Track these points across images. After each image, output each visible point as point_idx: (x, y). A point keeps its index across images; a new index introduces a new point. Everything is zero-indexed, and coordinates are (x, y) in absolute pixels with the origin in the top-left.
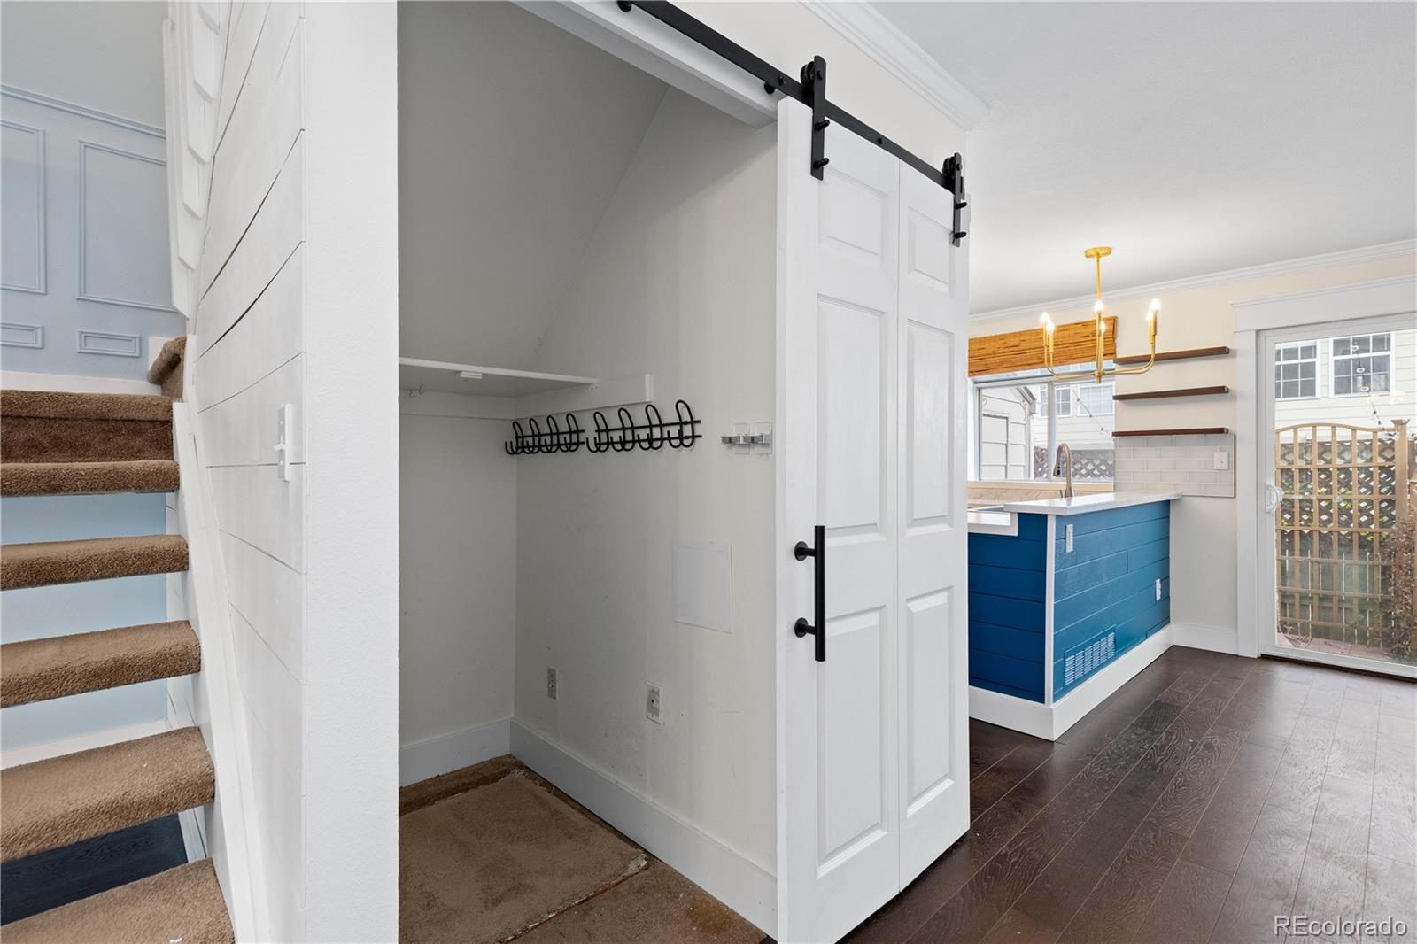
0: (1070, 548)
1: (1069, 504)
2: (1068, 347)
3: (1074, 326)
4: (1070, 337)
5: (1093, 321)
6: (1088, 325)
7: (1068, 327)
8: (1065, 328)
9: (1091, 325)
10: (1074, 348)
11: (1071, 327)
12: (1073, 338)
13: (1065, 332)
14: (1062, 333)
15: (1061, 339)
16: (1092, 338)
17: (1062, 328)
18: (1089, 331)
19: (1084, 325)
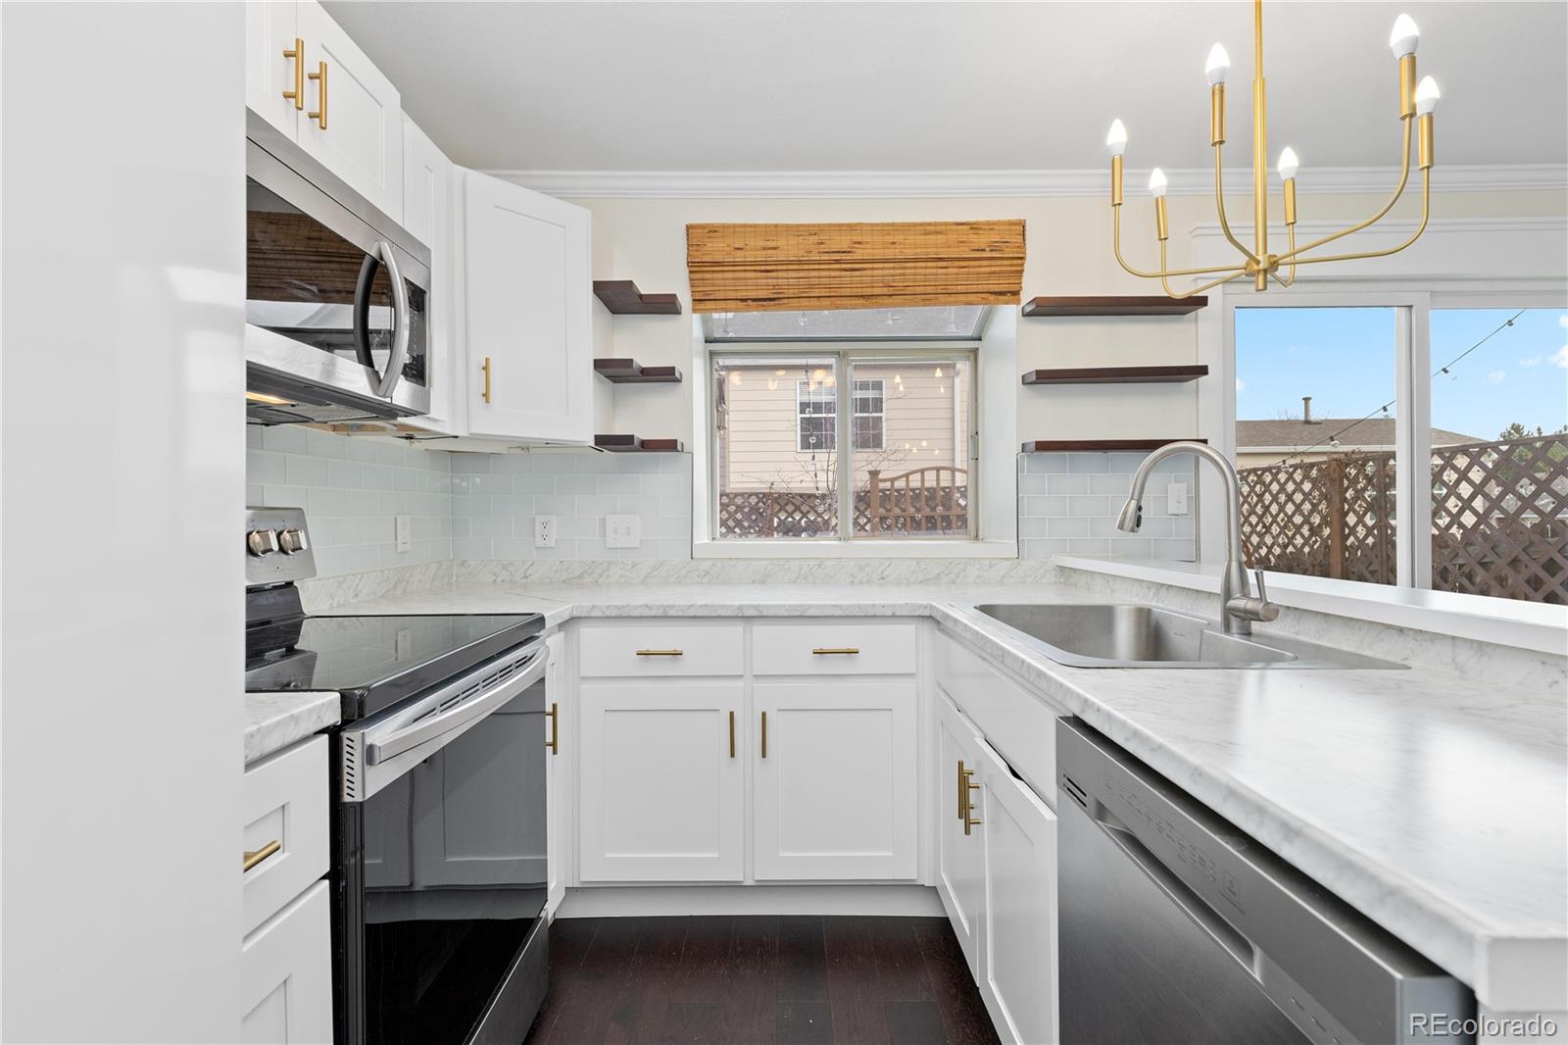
2: (946, 268)
3: (955, 227)
4: (949, 247)
5: (988, 223)
6: (980, 229)
7: (943, 228)
8: (939, 228)
9: (985, 229)
10: (955, 270)
11: (949, 227)
12: (956, 250)
13: (939, 236)
14: (933, 237)
15: (933, 250)
16: (990, 255)
17: (932, 228)
18: (983, 240)
19: (972, 228)
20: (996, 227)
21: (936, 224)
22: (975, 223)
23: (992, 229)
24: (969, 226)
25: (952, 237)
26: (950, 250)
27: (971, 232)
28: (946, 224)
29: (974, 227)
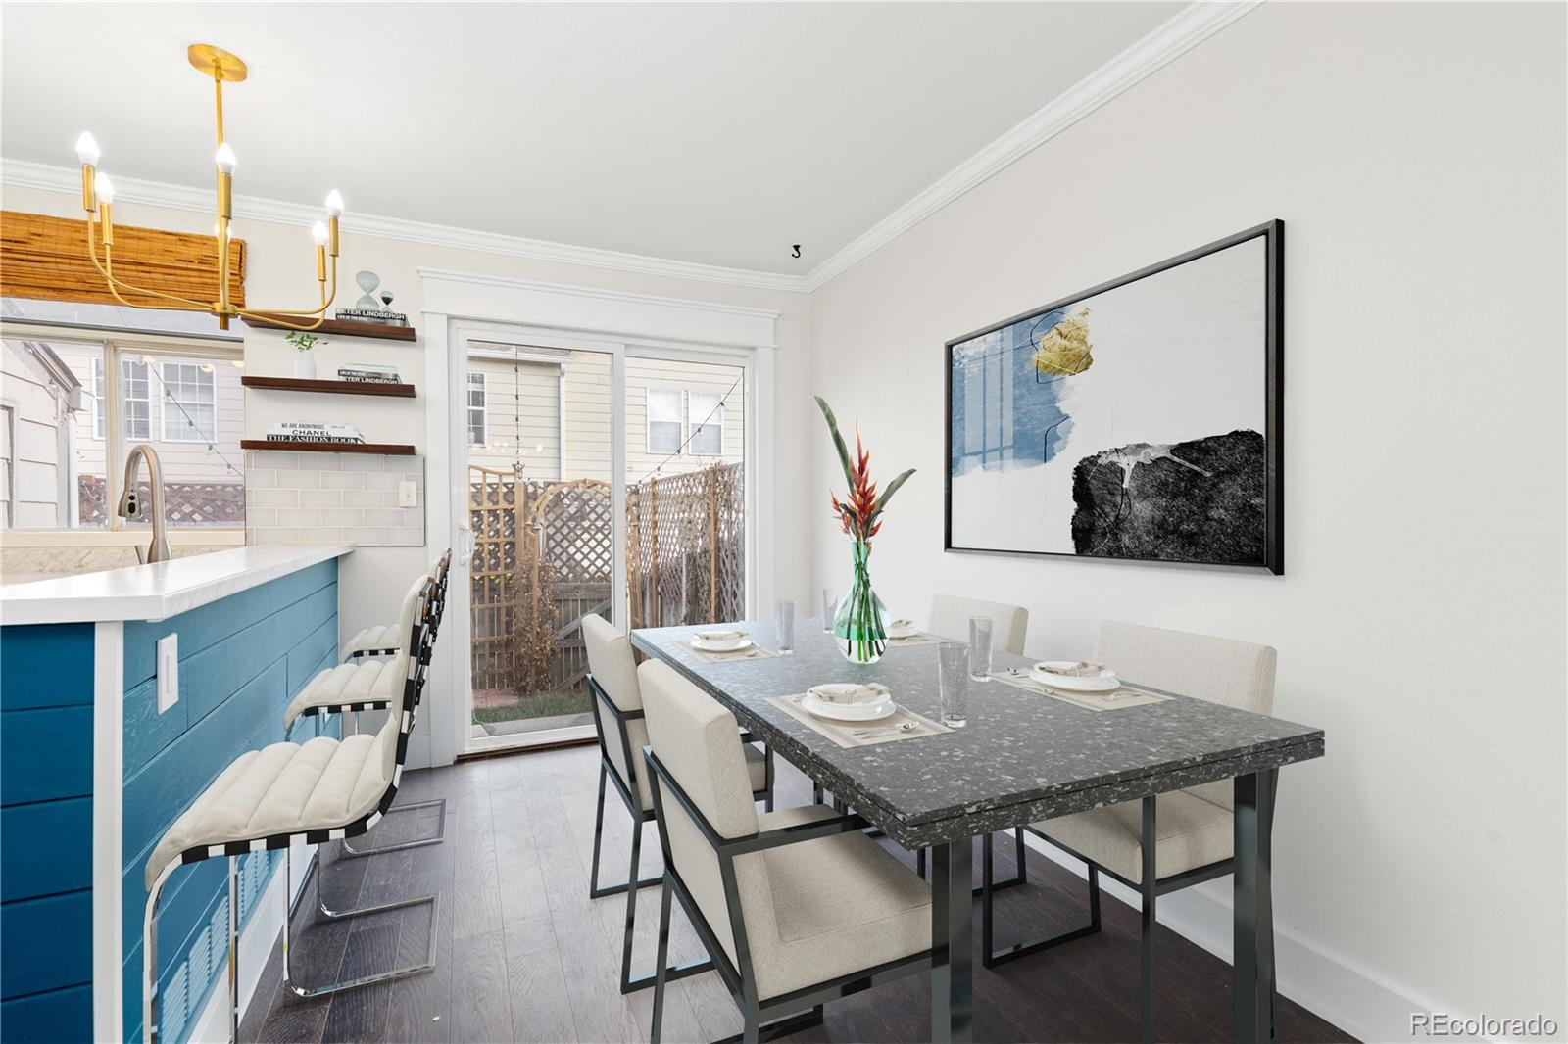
0: (168, 694)
1: (158, 582)
2: (149, 272)
3: (161, 236)
4: (152, 253)
5: (201, 237)
6: (191, 242)
7: (149, 235)
8: (141, 234)
9: (195, 243)
10: (161, 277)
11: (154, 235)
12: (160, 257)
13: (142, 242)
14: (135, 242)
15: (132, 254)
16: (196, 267)
17: (135, 233)
18: (192, 252)
19: (181, 240)
20: (209, 243)
21: (139, 230)
22: (185, 236)
23: (205, 244)
24: (178, 238)
25: (157, 245)
26: (152, 256)
27: (181, 242)
28: (151, 231)
29: (184, 239)
